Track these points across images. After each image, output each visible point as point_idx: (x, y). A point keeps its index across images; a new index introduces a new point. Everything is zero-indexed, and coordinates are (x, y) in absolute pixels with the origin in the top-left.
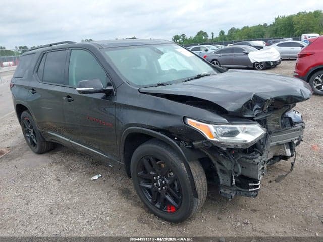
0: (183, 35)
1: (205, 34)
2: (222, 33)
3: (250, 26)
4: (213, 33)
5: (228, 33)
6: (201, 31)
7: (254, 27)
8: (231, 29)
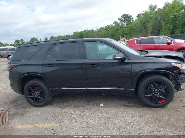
0: (21, 40)
1: (36, 39)
2: (46, 39)
3: (61, 36)
4: (41, 39)
5: (50, 39)
6: (33, 38)
7: (63, 36)
8: (52, 37)
